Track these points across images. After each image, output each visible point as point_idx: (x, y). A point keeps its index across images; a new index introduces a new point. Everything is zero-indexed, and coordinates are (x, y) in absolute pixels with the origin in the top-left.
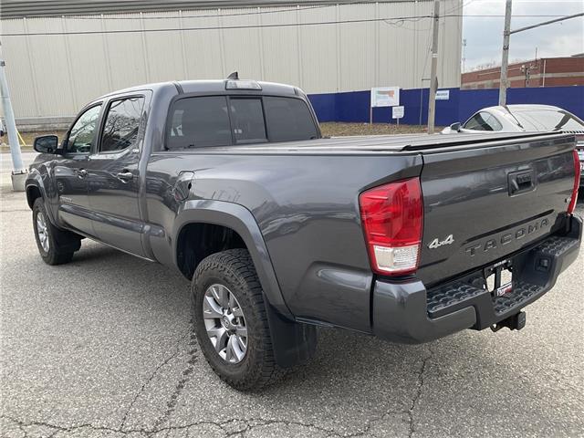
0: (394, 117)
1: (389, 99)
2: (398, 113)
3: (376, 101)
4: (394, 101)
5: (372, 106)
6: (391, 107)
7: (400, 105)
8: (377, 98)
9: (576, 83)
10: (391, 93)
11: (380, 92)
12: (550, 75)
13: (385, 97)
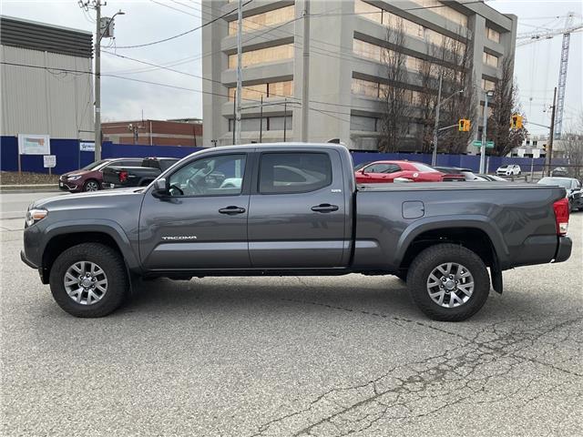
0: (45, 166)
1: (39, 147)
2: (50, 162)
3: (24, 149)
4: (45, 149)
5: (20, 153)
6: (42, 156)
7: (51, 154)
8: (26, 145)
9: (179, 144)
10: (41, 142)
11: (28, 140)
12: (155, 135)
13: (34, 145)
